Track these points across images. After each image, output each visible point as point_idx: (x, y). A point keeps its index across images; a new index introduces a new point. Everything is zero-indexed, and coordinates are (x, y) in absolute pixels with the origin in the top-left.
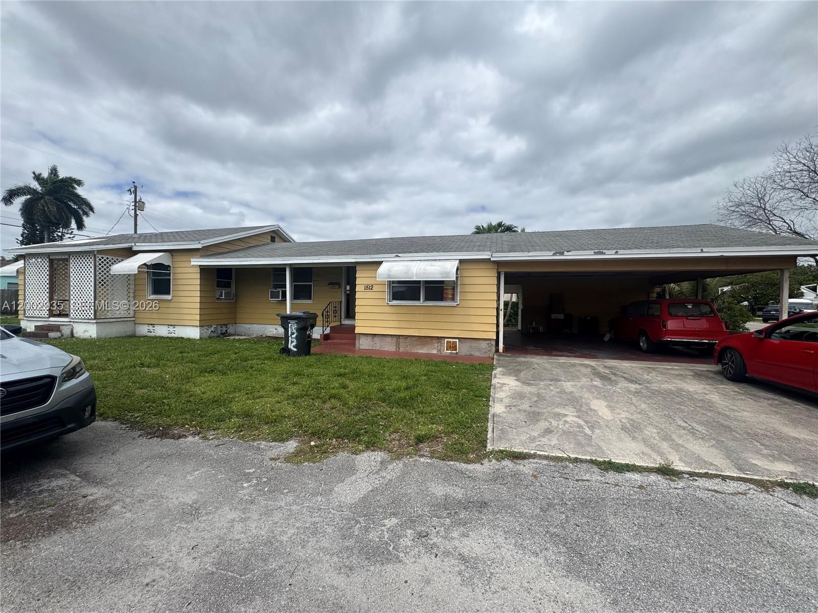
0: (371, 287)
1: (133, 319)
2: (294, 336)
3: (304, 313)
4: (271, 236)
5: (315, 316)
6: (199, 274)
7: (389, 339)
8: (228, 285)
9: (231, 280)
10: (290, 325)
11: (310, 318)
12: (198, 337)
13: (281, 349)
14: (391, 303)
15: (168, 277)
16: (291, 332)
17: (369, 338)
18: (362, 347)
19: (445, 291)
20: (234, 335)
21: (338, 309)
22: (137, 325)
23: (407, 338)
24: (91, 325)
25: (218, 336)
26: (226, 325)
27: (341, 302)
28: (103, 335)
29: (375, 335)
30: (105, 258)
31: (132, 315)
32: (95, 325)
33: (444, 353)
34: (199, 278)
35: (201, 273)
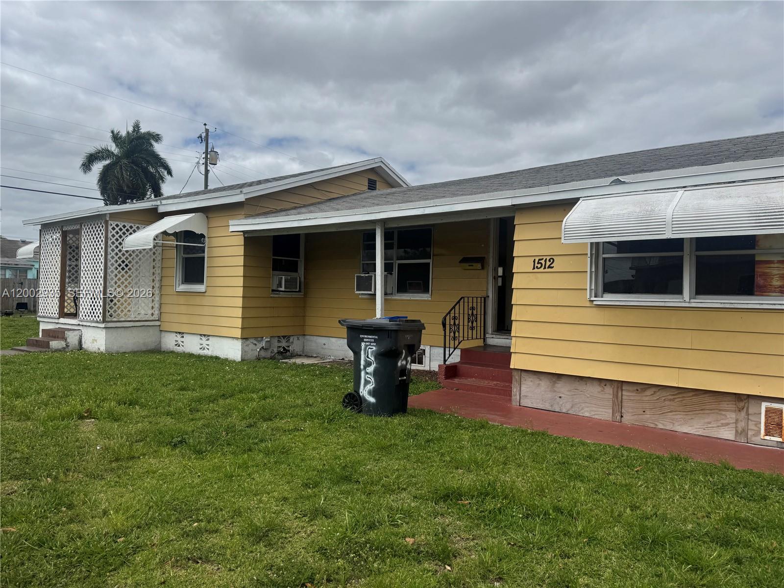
0: (548, 263)
1: (158, 323)
2: (371, 369)
3: (391, 319)
4: (369, 179)
5: (417, 328)
6: (243, 247)
7: (595, 389)
8: (292, 267)
9: (299, 258)
10: (363, 344)
11: (405, 331)
12: (238, 358)
13: (346, 397)
14: (599, 301)
15: (201, 255)
16: (366, 361)
17: (544, 383)
18: (526, 402)
19: (759, 270)
20: (300, 356)
21: (479, 311)
22: (163, 333)
23: (644, 390)
24: (99, 331)
25: (273, 358)
26: (287, 337)
27: (485, 299)
28: (115, 348)
29: (559, 376)
30: (121, 226)
31: (156, 317)
32: (104, 330)
33: (756, 440)
34: (242, 253)
35: (245, 245)
